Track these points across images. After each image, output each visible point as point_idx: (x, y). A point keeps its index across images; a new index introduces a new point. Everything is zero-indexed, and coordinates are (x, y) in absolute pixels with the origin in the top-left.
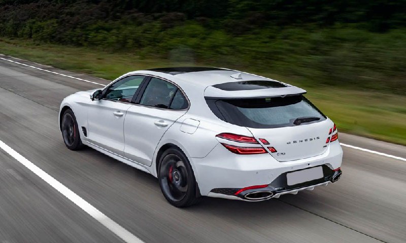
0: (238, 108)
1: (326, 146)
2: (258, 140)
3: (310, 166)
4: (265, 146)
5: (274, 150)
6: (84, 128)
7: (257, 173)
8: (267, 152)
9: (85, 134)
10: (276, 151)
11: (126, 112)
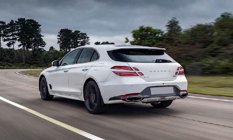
0: (124, 55)
1: (175, 76)
2: (132, 68)
3: (164, 85)
4: (137, 72)
5: (142, 74)
6: (50, 85)
7: (132, 86)
8: (138, 75)
9: (51, 88)
10: (143, 75)
11: (70, 68)
